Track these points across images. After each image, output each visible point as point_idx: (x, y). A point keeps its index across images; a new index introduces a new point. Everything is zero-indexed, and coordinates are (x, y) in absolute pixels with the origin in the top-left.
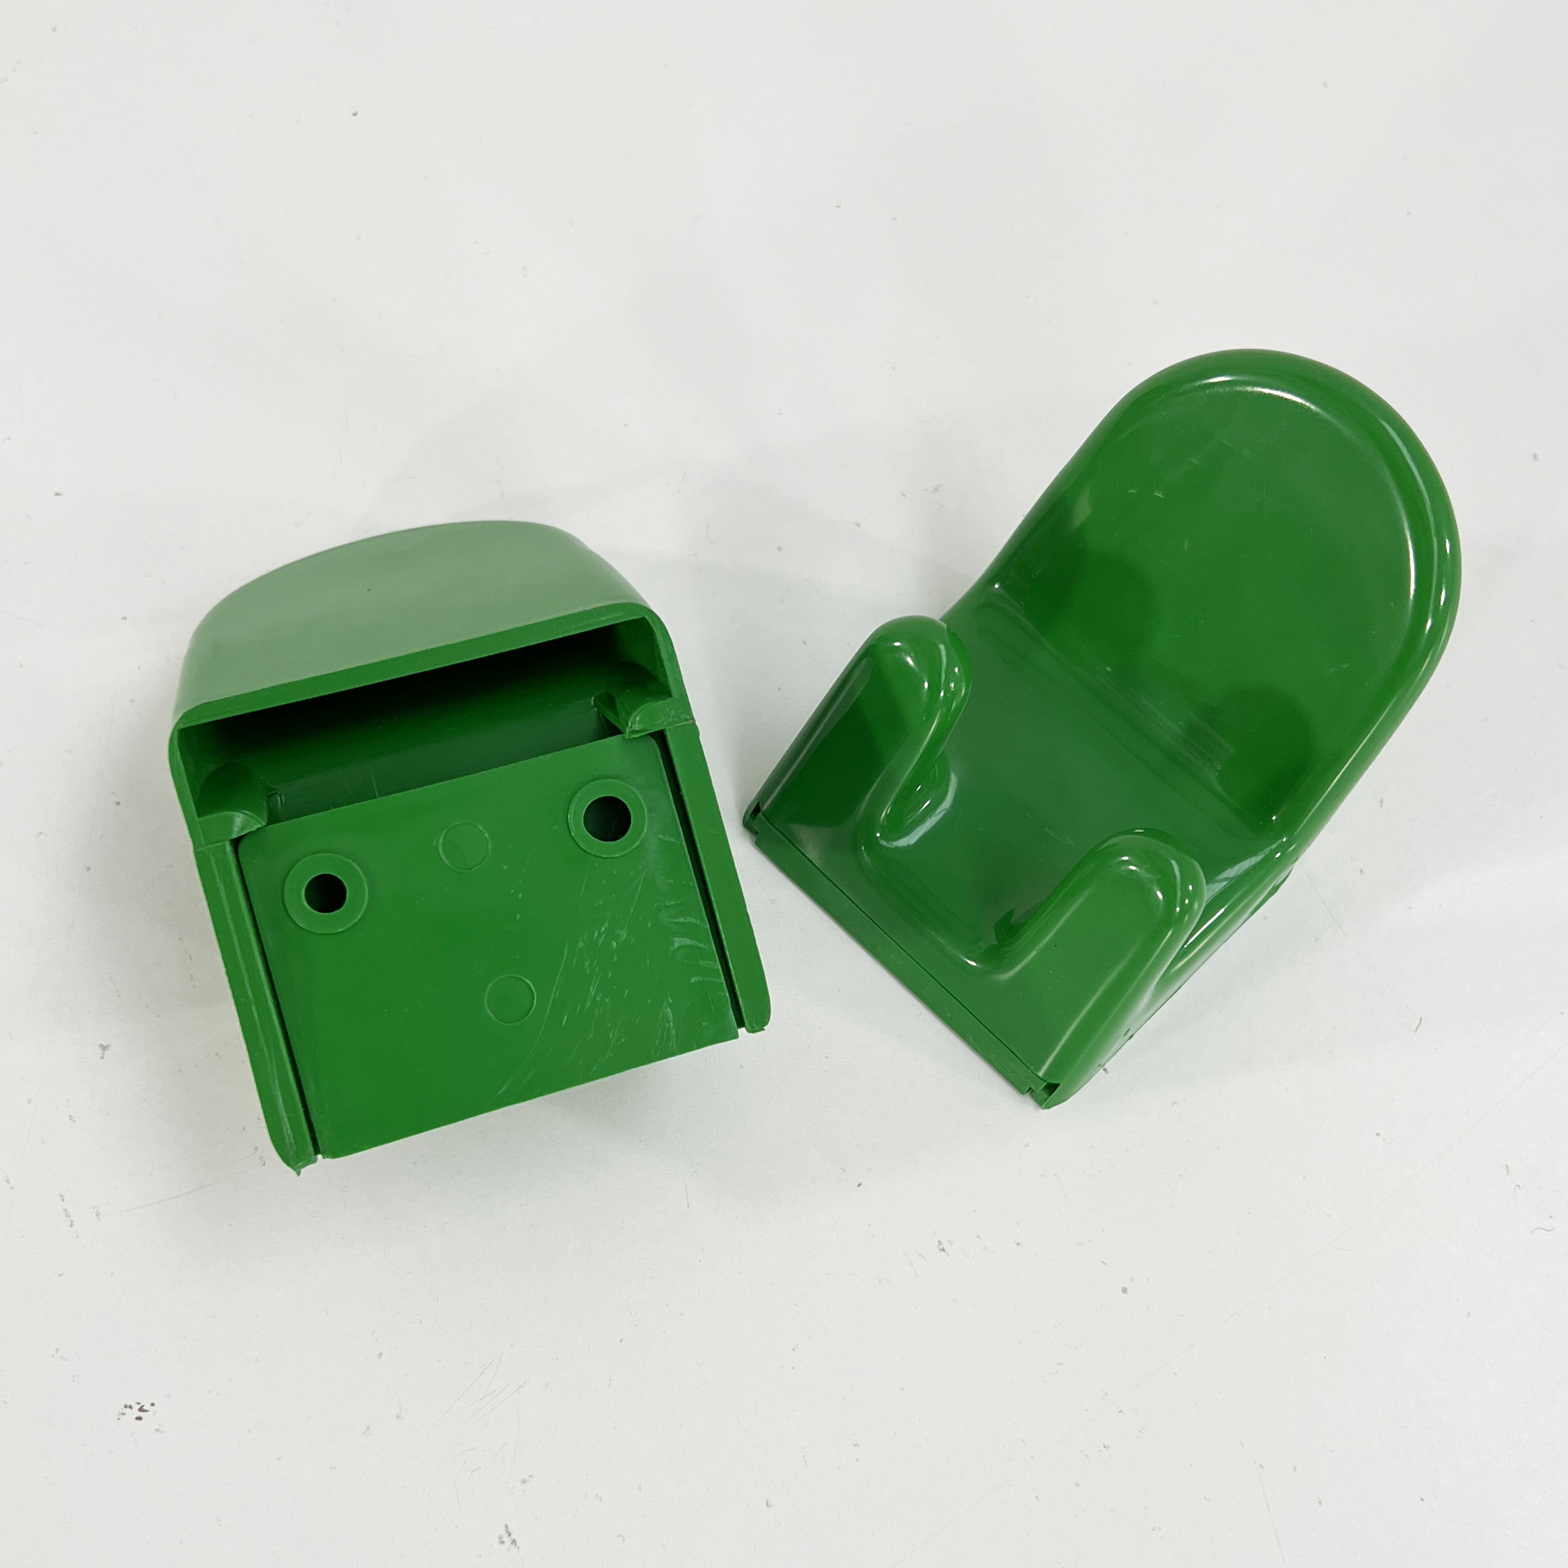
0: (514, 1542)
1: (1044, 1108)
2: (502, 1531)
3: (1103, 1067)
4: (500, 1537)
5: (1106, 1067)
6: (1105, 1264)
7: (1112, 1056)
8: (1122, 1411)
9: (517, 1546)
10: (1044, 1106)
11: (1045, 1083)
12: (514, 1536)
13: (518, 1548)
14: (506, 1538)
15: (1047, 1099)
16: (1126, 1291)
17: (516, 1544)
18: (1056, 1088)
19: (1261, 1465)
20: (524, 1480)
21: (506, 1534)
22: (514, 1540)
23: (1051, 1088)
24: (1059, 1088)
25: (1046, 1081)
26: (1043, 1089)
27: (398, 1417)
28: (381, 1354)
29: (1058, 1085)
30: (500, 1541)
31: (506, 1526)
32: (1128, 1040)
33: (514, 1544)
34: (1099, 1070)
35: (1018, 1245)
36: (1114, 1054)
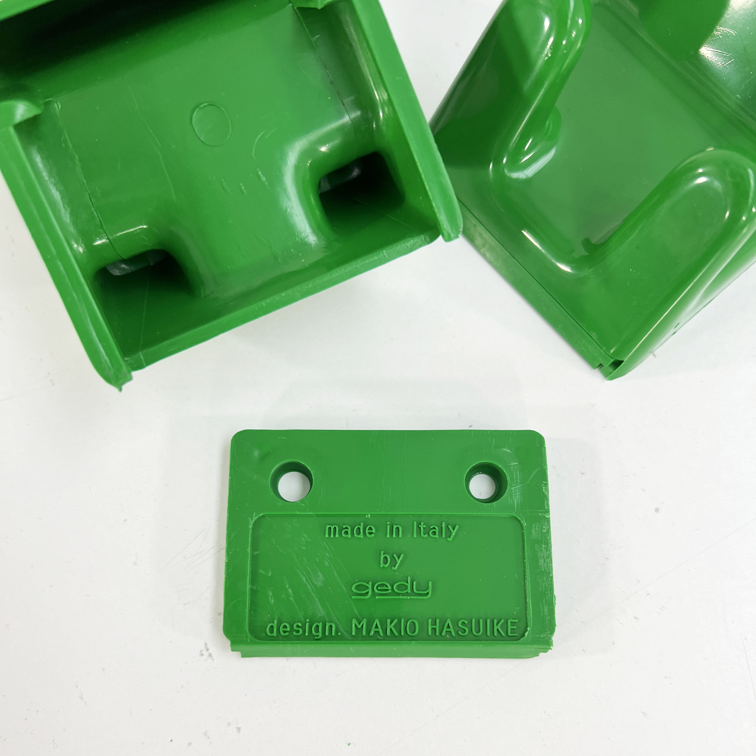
0: (210, 655)
1: (608, 380)
2: (203, 647)
3: (653, 353)
4: (201, 651)
5: (655, 353)
6: (644, 491)
7: (660, 346)
8: (649, 594)
9: (213, 658)
10: (608, 378)
11: (613, 360)
12: (210, 651)
13: (213, 659)
14: (205, 652)
15: (611, 373)
16: (658, 510)
17: (212, 657)
18: (621, 364)
19: (745, 637)
20: (220, 613)
21: (205, 649)
22: (211, 654)
23: (617, 364)
24: (623, 364)
25: (614, 359)
26: (610, 365)
27: (135, 564)
28: (126, 520)
29: (623, 361)
30: (201, 654)
31: (206, 644)
32: (672, 335)
33: (210, 657)
34: (650, 355)
35: (582, 474)
36: (662, 344)
